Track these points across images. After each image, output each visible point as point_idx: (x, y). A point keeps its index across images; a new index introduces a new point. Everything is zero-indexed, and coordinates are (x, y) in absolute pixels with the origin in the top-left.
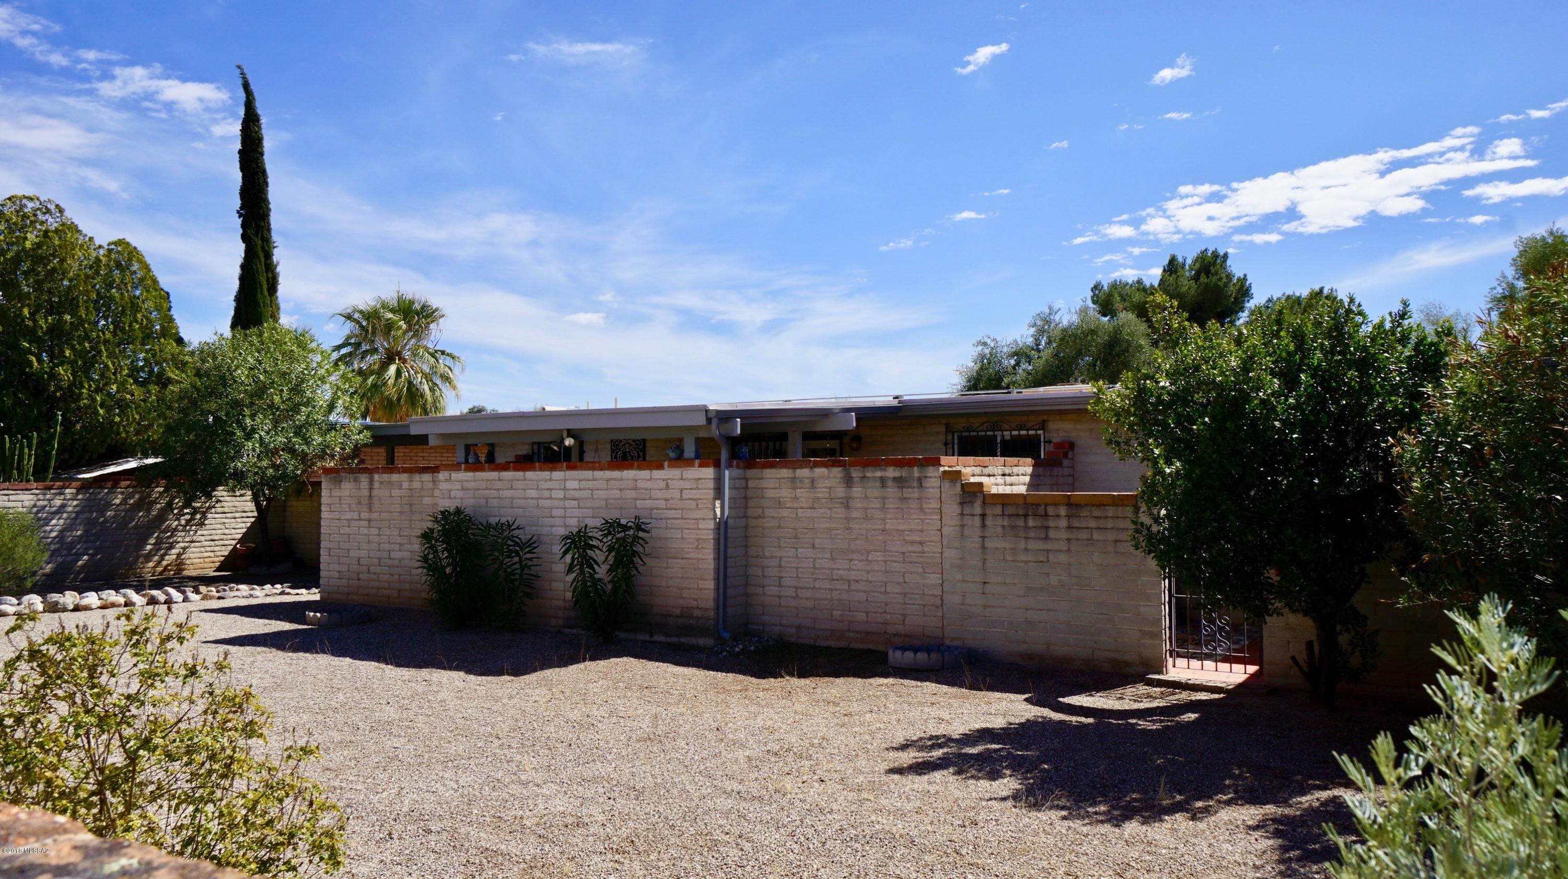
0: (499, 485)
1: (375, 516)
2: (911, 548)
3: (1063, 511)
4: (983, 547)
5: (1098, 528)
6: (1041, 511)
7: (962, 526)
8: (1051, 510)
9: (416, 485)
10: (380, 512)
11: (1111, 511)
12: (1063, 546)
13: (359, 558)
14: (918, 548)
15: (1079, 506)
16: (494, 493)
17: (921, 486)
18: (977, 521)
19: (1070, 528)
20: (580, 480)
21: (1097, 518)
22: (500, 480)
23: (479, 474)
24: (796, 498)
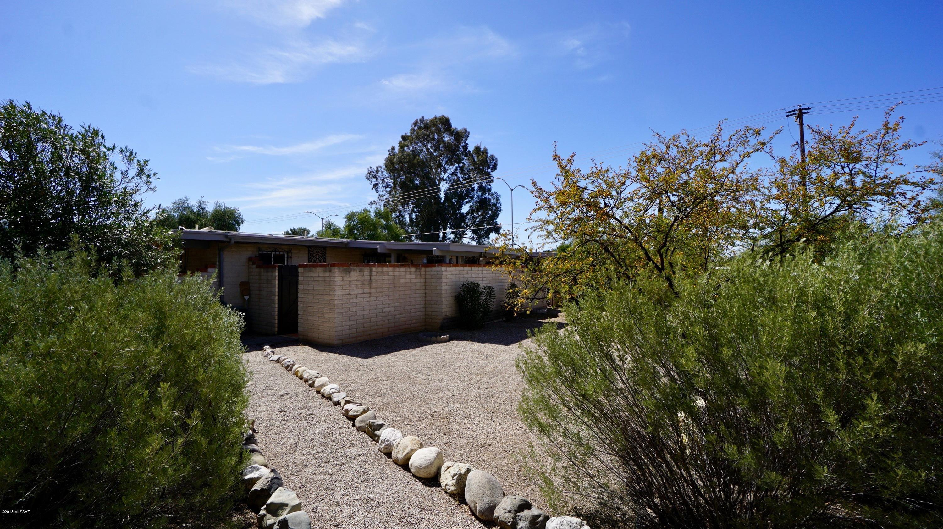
1: (373, 290)
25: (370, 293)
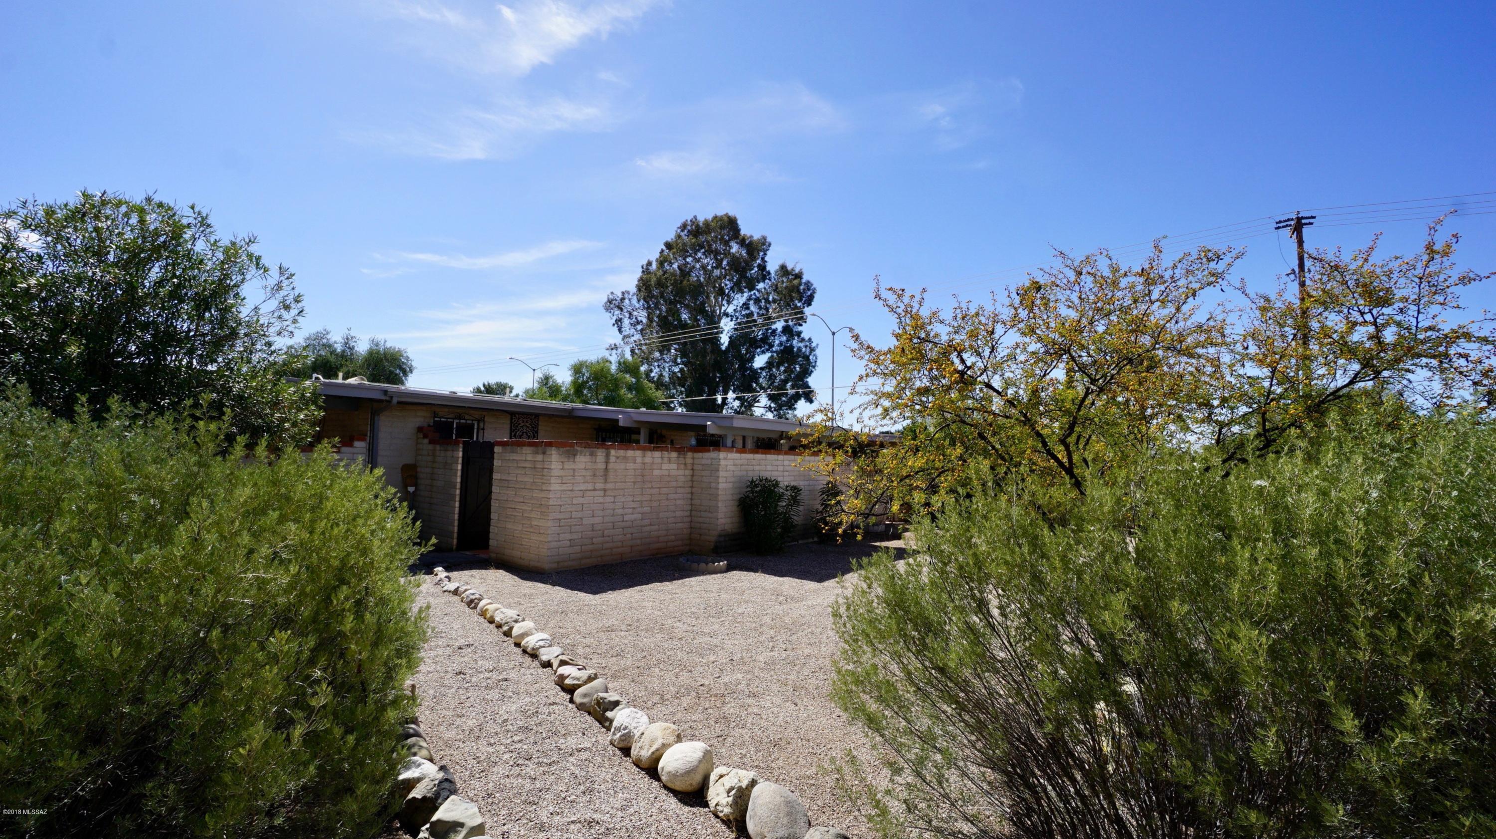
1: (609, 486)
10: (616, 482)
13: (593, 525)
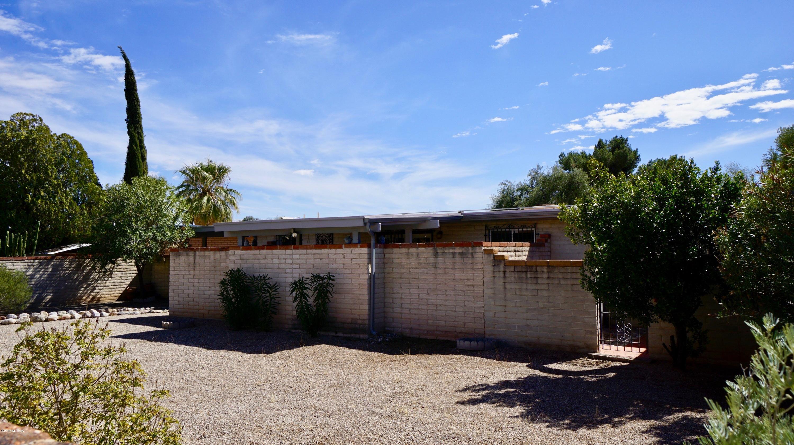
0: (260, 257)
2: (468, 288)
3: (545, 269)
4: (505, 288)
5: (563, 278)
6: (534, 269)
7: (494, 277)
8: (539, 269)
9: (217, 257)
11: (569, 269)
12: (545, 287)
14: (471, 288)
15: (553, 267)
16: (256, 261)
17: (473, 257)
18: (502, 274)
19: (549, 278)
20: (300, 254)
21: (563, 273)
22: (260, 254)
23: (249, 251)
24: (409, 263)
25: (194, 275)
